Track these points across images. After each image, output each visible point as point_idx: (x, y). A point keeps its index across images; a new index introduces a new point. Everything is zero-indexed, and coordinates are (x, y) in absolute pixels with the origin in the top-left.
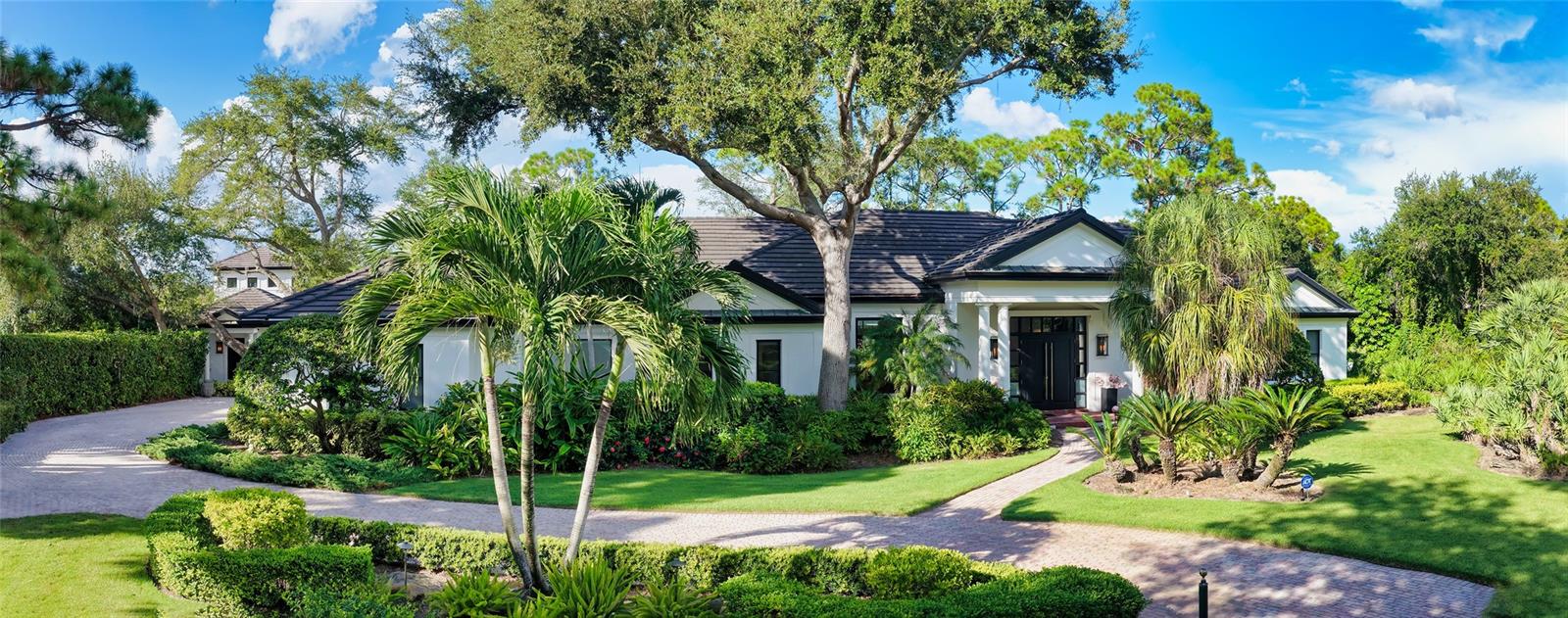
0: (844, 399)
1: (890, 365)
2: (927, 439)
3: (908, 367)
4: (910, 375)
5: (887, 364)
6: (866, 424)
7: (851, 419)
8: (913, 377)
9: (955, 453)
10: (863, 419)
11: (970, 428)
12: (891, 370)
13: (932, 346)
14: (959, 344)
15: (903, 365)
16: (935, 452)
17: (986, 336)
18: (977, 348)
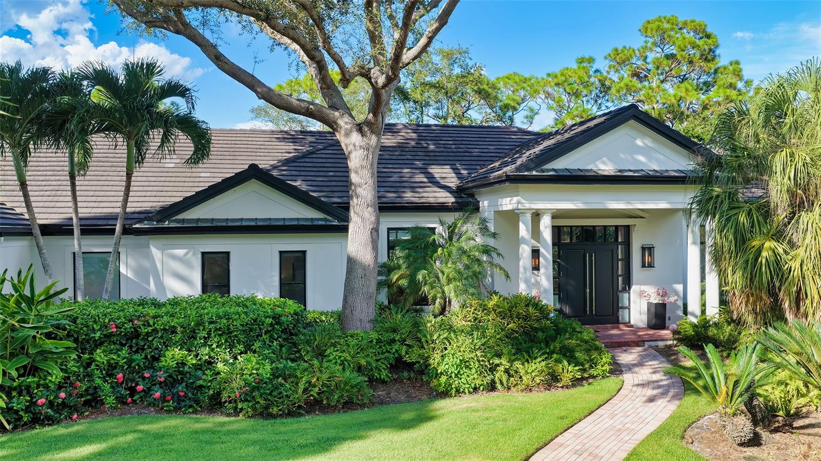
0: (372, 317)
1: (424, 278)
2: (467, 367)
3: (443, 280)
4: (446, 289)
5: (420, 277)
6: (396, 346)
7: (379, 341)
8: (449, 290)
9: (502, 383)
10: (393, 341)
11: (519, 351)
12: (425, 284)
13: (469, 256)
14: (499, 254)
15: (438, 278)
16: (478, 382)
17: (527, 245)
18: (517, 259)
